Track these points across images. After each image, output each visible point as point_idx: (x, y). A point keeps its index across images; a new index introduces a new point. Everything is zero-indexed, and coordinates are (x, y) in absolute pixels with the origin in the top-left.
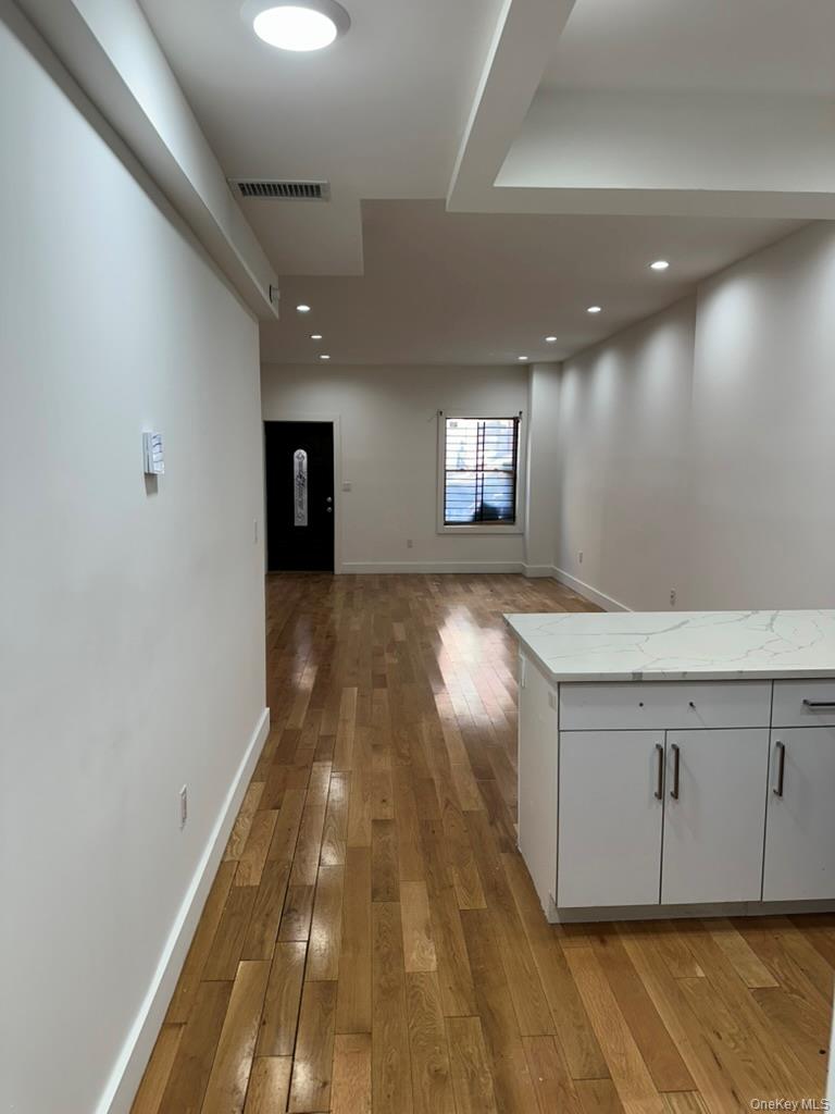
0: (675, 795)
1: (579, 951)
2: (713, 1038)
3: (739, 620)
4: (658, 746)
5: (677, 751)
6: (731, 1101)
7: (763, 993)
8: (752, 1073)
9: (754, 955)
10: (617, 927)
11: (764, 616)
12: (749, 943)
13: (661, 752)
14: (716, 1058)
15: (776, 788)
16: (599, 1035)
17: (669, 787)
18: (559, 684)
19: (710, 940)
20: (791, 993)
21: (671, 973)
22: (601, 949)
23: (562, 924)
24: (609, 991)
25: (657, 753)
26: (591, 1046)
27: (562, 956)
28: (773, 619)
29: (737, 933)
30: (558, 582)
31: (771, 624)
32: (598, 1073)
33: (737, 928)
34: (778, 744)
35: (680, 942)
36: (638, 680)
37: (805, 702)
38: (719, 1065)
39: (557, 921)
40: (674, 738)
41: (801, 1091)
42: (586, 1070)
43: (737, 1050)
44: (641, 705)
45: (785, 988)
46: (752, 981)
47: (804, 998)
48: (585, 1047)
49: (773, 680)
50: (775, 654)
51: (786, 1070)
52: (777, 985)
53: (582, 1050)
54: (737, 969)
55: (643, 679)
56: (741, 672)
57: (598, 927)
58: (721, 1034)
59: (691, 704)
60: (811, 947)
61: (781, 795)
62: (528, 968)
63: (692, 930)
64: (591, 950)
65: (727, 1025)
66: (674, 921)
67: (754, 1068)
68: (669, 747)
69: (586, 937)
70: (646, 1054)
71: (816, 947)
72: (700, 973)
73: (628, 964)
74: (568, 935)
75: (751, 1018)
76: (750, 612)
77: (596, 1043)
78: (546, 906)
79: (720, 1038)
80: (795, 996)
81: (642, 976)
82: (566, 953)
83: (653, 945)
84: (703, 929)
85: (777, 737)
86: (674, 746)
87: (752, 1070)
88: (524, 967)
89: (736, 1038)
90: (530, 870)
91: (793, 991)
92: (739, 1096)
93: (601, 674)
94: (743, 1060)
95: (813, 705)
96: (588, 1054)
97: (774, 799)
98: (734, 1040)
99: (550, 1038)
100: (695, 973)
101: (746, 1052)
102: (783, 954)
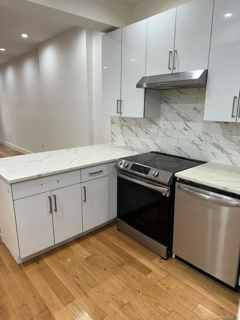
0: (56, 210)
1: (30, 270)
2: (76, 279)
3: (67, 152)
4: (49, 197)
5: (55, 197)
6: (84, 296)
7: (87, 259)
8: (89, 285)
9: (83, 248)
10: (41, 256)
11: (73, 150)
12: (81, 245)
13: (50, 198)
14: (78, 285)
15: (84, 199)
16: (42, 296)
17: (54, 208)
18: (11, 184)
19: (70, 249)
20: (94, 256)
21: (61, 264)
22: (38, 266)
23: (23, 263)
24: (43, 279)
25: (49, 199)
26: (40, 301)
27: (25, 274)
28: (76, 150)
29: (77, 244)
30: (4, 145)
31: (76, 152)
32: (44, 309)
33: (77, 242)
34: (83, 187)
35: (62, 253)
36: (40, 177)
37: (89, 173)
38: (80, 287)
39: (21, 262)
40: (53, 193)
41: (102, 284)
42: (40, 310)
43: (84, 280)
44: (42, 185)
45: (92, 255)
46: (84, 256)
47: (98, 256)
48: (38, 302)
49: (80, 169)
50: (79, 161)
51: (97, 279)
52: (90, 255)
53: (37, 304)
54: (79, 254)
55: (42, 176)
56: (71, 168)
57: (35, 259)
58: (78, 277)
59: (58, 181)
60: (96, 240)
61: (85, 201)
62: (13, 284)
63: (65, 248)
64: (34, 267)
65: (79, 273)
66: (59, 247)
67: (89, 283)
68: (52, 196)
69: (32, 264)
70: (58, 295)
71: (98, 240)
72: (69, 260)
73: (47, 267)
74: (26, 266)
75: (86, 268)
76: (69, 149)
77: (42, 300)
78: (16, 259)
79: (78, 278)
80: (96, 256)
81: (52, 269)
82: (26, 273)
83: (54, 257)
84: (68, 246)
85: (83, 185)
86: (54, 195)
87: (89, 284)
88: (12, 284)
89: (83, 276)
90: (8, 248)
91: (94, 255)
92: (87, 294)
93: (27, 178)
94: (86, 282)
95: (91, 174)
96: (39, 305)
97: (84, 202)
98: (82, 277)
99: (25, 306)
100: (68, 261)
101: (86, 279)
102: (90, 245)
